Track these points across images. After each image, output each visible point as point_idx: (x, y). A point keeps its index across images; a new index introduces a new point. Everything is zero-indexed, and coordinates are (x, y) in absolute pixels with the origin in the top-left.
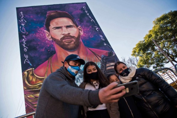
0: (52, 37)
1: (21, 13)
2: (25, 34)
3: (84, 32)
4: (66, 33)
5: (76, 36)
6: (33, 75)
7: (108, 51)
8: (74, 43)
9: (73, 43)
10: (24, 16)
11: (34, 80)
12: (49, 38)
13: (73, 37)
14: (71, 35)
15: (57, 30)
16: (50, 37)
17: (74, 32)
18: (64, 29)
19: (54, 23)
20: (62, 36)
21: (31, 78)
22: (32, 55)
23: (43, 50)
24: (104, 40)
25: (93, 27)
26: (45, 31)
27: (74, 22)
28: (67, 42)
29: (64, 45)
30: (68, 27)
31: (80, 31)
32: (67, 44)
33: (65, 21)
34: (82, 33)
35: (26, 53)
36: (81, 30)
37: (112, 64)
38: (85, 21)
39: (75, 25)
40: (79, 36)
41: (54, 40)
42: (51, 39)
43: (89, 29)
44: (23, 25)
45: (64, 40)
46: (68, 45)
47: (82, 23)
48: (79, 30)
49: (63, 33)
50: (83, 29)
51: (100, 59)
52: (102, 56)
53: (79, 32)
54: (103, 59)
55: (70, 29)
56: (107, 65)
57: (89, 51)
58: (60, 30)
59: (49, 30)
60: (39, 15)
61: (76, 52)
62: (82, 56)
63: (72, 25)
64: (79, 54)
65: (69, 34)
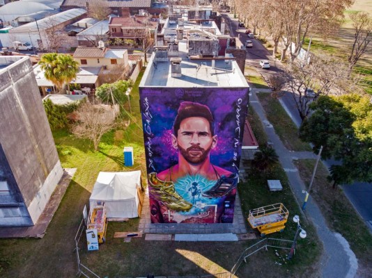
0: (178, 146)
1: (146, 99)
2: (150, 136)
3: (217, 145)
4: (196, 142)
5: (206, 149)
6: (155, 178)
7: (232, 173)
8: (201, 156)
9: (198, 156)
10: (150, 107)
11: (156, 182)
12: (175, 146)
13: (201, 149)
14: (201, 146)
15: (186, 137)
16: (176, 144)
17: (205, 142)
18: (195, 135)
19: (185, 125)
20: (190, 146)
21: (154, 179)
22: (156, 161)
23: (167, 158)
24: (235, 160)
25: (233, 139)
26: (173, 135)
27: (211, 128)
28: (192, 154)
29: (189, 156)
30: (201, 134)
32: (192, 156)
33: (200, 123)
34: (214, 146)
35: (151, 158)
36: (215, 142)
37: (228, 185)
38: (227, 129)
39: (210, 133)
40: (209, 149)
41: (180, 148)
42: (177, 148)
43: (225, 143)
44: (148, 121)
45: (190, 151)
47: (221, 132)
48: (213, 141)
49: (193, 142)
50: (219, 140)
51: (219, 178)
52: (223, 176)
53: (212, 144)
54: (221, 179)
55: (202, 137)
56: (223, 185)
57: (212, 168)
58: (190, 137)
59: (176, 135)
60: (169, 107)
61: (199, 166)
62: (202, 172)
63: (207, 131)
64: (200, 168)
65: (199, 144)
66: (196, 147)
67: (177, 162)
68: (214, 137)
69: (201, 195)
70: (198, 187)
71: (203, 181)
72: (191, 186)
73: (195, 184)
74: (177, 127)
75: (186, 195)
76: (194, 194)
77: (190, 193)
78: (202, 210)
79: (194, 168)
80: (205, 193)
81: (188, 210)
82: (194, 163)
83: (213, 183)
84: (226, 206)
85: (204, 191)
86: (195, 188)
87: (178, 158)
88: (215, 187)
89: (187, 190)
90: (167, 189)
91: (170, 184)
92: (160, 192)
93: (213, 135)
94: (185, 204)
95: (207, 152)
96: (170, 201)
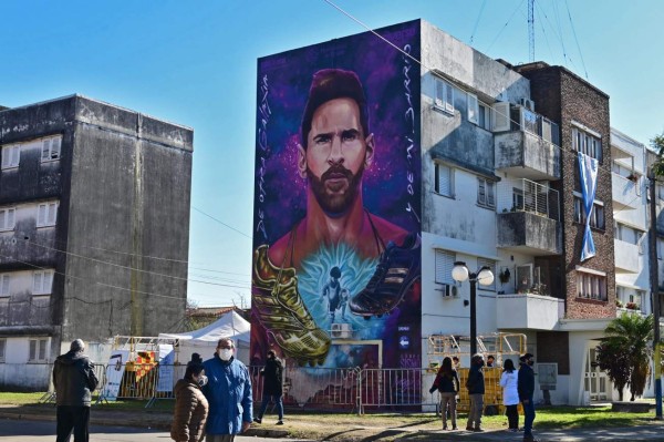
0: (308, 170)
2: (264, 154)
3: (375, 159)
4: (336, 157)
5: (354, 172)
6: (265, 259)
7: (407, 233)
8: (346, 191)
9: (342, 192)
10: (269, 92)
11: (266, 270)
12: (302, 171)
13: (347, 173)
14: (345, 165)
15: (322, 147)
16: (305, 167)
18: (337, 140)
19: (319, 119)
20: (328, 167)
21: (263, 264)
22: (270, 213)
23: (287, 204)
24: (411, 192)
25: (402, 138)
26: (299, 146)
27: (363, 120)
28: (331, 188)
29: (325, 195)
30: (347, 135)
31: (368, 154)
32: (330, 192)
33: (343, 112)
34: (369, 162)
35: (262, 207)
36: (371, 150)
37: (401, 271)
38: (390, 116)
39: (361, 130)
40: (361, 169)
41: (311, 176)
42: (304, 176)
43: (388, 150)
44: (264, 122)
45: (327, 182)
46: (332, 197)
47: (381, 123)
48: (368, 148)
49: (332, 156)
51: (382, 250)
52: (390, 243)
53: (365, 158)
54: (387, 251)
55: (348, 142)
56: (391, 271)
57: (368, 223)
58: (327, 145)
60: (296, 87)
61: (342, 219)
62: (349, 235)
63: (356, 128)
64: (345, 226)
65: (342, 160)
66: (337, 168)
67: (303, 214)
68: (368, 140)
69: (347, 308)
70: (341, 281)
71: (350, 264)
72: (329, 279)
73: (336, 273)
74: (307, 127)
75: (319, 309)
76: (334, 304)
77: (326, 304)
78: (351, 360)
79: (334, 227)
80: (355, 300)
81: (322, 358)
82: (334, 212)
83: (371, 269)
84: (403, 343)
85: (354, 293)
86: (335, 284)
87: (306, 201)
88: (374, 279)
89: (321, 294)
90: (282, 292)
91: (290, 275)
92: (270, 301)
93: (366, 135)
94: (315, 339)
95: (355, 179)
96: (288, 330)
